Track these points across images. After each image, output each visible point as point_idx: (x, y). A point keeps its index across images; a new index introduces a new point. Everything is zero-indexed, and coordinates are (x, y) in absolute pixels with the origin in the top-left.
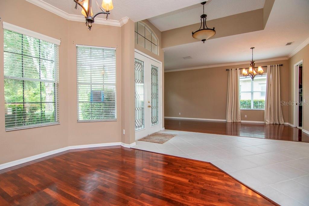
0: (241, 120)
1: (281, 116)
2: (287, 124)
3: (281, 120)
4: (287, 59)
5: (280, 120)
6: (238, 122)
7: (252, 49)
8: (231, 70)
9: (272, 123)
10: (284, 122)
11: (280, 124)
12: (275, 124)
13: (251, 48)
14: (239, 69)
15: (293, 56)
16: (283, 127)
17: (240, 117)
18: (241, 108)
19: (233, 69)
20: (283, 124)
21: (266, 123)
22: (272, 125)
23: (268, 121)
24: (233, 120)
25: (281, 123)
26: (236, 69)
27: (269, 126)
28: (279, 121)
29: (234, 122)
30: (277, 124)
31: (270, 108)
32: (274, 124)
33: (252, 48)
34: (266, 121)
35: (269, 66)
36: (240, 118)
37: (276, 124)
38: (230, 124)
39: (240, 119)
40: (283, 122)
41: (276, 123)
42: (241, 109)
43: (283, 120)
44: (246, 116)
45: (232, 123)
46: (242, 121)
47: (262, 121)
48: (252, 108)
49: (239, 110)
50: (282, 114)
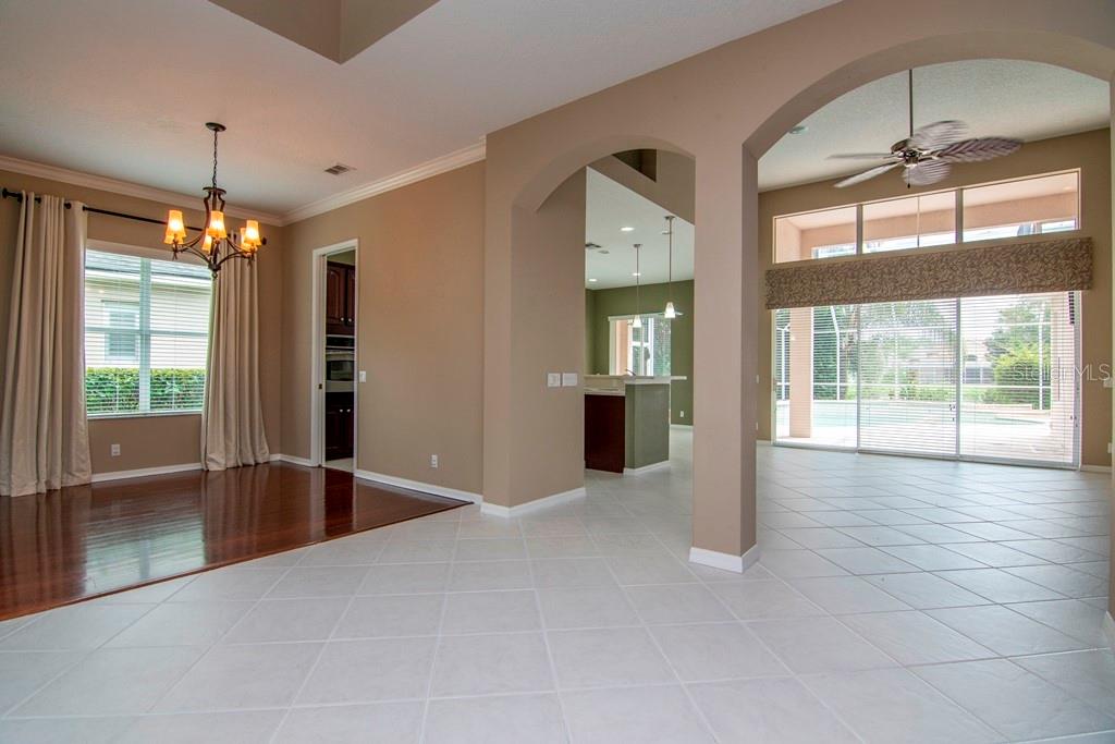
0: (94, 472)
1: (260, 435)
2: (277, 457)
3: (262, 449)
4: (278, 223)
5: (258, 448)
6: (77, 483)
7: (216, 130)
8: (38, 200)
9: (231, 463)
10: (271, 453)
11: (257, 464)
12: (240, 465)
13: (209, 125)
14: (84, 209)
15: (308, 220)
16: (267, 470)
17: (86, 456)
18: (90, 411)
19: (46, 199)
20: (267, 462)
22: (233, 472)
23: (219, 460)
24: (47, 483)
25: (261, 460)
26: (68, 206)
27: (221, 479)
28: (254, 452)
29: (50, 492)
30: (250, 466)
31: (226, 406)
32: (238, 467)
33: (217, 127)
34: (212, 460)
36: (87, 465)
37: (244, 465)
38: (32, 503)
39: (83, 466)
40: (267, 454)
41: (245, 461)
42: (90, 415)
43: (266, 447)
44: (116, 449)
45: (43, 500)
46: (99, 478)
47: (195, 462)
48: (144, 406)
49: (82, 423)
50: (263, 422)
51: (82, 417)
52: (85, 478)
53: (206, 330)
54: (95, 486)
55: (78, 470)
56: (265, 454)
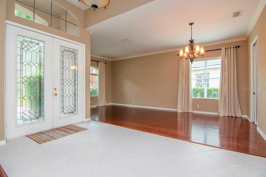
0: (193, 110)
1: (238, 108)
2: (245, 116)
5: (237, 112)
6: (190, 112)
9: (226, 115)
12: (230, 116)
13: (190, 24)
16: (240, 120)
18: (192, 97)
20: (241, 117)
21: (220, 115)
22: (227, 117)
23: (222, 113)
24: (184, 110)
25: (238, 116)
27: (223, 119)
28: (235, 113)
29: (184, 112)
30: (234, 117)
31: (225, 98)
32: (229, 116)
34: (220, 113)
35: (223, 49)
36: (192, 109)
37: (232, 116)
38: (181, 114)
42: (193, 98)
43: (240, 111)
45: (183, 114)
46: (194, 112)
47: (217, 112)
48: (206, 97)
49: (191, 99)
50: (239, 104)
51: (191, 98)
52: (191, 111)
53: (219, 76)
54: (193, 113)
55: (190, 109)
56: (240, 114)
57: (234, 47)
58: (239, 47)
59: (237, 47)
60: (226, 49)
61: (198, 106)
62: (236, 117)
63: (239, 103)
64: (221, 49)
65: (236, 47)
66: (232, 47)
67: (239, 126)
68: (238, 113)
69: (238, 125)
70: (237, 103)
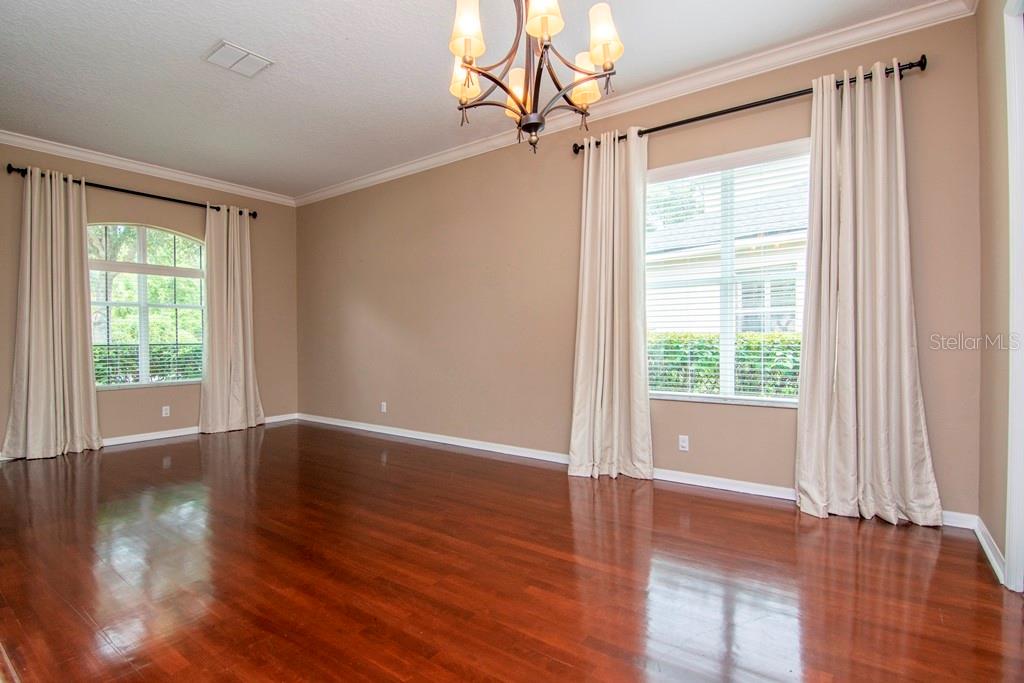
0: (656, 465)
1: (920, 462)
5: (911, 491)
6: (638, 474)
8: (598, 144)
10: (946, 506)
12: (868, 516)
14: (641, 133)
17: (647, 444)
18: (649, 385)
19: (603, 139)
20: (936, 528)
21: (806, 507)
22: (847, 522)
23: (818, 495)
25: (921, 518)
26: (624, 138)
27: (820, 532)
28: (901, 495)
30: (893, 524)
31: (834, 400)
32: (862, 518)
34: (805, 493)
35: (823, 86)
36: (648, 456)
37: (875, 519)
39: (644, 456)
41: (879, 512)
43: (936, 494)
46: (664, 475)
48: (727, 387)
50: (926, 440)
51: (641, 393)
52: (646, 471)
54: (657, 485)
55: (639, 460)
56: (931, 507)
57: (889, 72)
58: (922, 64)
59: (911, 66)
60: (839, 85)
61: (684, 442)
62: (908, 526)
63: (924, 432)
64: (810, 91)
65: (901, 68)
66: (878, 69)
67: (926, 585)
68: (920, 496)
69: (916, 578)
70: (916, 432)
